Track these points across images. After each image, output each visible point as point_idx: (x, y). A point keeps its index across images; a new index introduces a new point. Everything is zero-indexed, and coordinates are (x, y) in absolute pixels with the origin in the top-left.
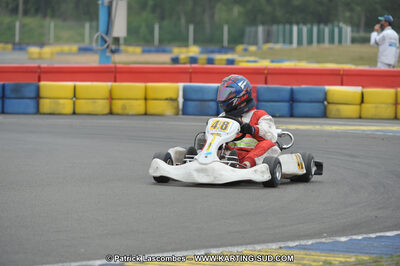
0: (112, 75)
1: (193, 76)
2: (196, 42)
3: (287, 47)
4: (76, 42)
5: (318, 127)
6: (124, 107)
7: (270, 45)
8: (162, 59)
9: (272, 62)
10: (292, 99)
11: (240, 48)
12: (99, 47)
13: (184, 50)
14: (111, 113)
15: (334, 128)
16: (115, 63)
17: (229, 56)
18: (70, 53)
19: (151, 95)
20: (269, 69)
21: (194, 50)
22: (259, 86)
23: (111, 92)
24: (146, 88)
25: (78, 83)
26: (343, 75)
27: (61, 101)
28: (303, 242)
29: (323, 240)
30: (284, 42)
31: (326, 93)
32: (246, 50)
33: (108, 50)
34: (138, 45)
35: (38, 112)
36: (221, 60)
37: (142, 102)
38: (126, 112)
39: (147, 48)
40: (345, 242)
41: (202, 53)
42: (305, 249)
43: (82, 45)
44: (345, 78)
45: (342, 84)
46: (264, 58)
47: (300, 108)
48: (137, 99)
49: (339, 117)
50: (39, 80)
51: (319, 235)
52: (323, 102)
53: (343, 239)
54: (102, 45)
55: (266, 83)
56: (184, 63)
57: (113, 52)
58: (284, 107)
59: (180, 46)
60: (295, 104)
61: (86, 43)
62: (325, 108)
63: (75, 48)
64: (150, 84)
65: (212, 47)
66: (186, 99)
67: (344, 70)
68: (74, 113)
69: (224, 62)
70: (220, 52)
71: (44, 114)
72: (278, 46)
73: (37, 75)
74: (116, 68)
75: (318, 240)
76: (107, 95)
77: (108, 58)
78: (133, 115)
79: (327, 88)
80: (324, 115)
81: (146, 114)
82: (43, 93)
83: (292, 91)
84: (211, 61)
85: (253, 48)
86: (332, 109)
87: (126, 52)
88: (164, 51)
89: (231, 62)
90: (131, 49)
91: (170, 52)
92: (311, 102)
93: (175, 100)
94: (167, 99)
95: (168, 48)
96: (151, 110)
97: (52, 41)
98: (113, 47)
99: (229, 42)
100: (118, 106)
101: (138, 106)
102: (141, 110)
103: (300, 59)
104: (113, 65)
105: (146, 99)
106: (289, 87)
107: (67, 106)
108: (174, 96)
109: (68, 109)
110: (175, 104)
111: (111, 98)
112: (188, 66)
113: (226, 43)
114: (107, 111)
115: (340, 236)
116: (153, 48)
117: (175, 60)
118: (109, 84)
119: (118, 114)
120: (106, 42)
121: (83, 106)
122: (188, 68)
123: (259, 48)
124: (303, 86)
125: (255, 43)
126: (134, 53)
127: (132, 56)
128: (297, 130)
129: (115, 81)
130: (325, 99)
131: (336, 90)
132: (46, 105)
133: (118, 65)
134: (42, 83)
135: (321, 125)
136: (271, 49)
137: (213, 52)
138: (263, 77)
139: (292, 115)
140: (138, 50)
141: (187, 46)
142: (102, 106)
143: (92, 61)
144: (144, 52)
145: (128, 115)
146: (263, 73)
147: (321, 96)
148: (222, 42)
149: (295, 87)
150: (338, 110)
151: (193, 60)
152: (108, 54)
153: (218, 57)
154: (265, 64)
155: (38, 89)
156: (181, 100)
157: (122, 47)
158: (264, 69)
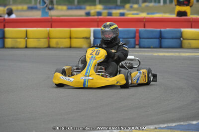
0: (50, 24)
1: (99, 23)
2: (100, 3)
3: (157, 5)
4: (26, 3)
5: (177, 54)
6: (57, 43)
7: (146, 4)
8: (79, 13)
9: (148, 14)
10: (161, 37)
11: (128, 6)
12: (42, 7)
13: (93, 7)
14: (49, 47)
15: (187, 54)
16: (51, 16)
17: (121, 11)
18: (22, 10)
19: (73, 35)
20: (146, 19)
21: (99, 8)
22: (140, 29)
23: (49, 34)
24: (70, 31)
25: (29, 29)
26: (192, 22)
27: (19, 40)
28: (170, 125)
29: (182, 123)
30: (155, 2)
31: (181, 33)
32: (131, 7)
33: (47, 8)
34: (64, 5)
35: (4, 47)
36: (117, 13)
37: (68, 40)
38: (58, 46)
39: (70, 7)
40: (196, 125)
41: (104, 9)
42: (171, 129)
43: (30, 5)
44: (193, 24)
45: (192, 28)
46: (142, 12)
47: (166, 42)
48: (65, 38)
49: (190, 48)
50: (4, 27)
51: (179, 120)
52: (180, 38)
53: (194, 122)
54: (43, 5)
55: (144, 27)
56: (94, 16)
57: (50, 9)
58: (156, 41)
59: (90, 5)
60: (163, 40)
61: (33, 4)
62: (181, 42)
63: (25, 7)
64: (73, 29)
65: (111, 6)
66: (95, 38)
67: (193, 19)
68: (26, 47)
69: (118, 15)
70: (115, 8)
71: (8, 48)
72: (151, 4)
73: (3, 24)
74: (52, 19)
75: (179, 123)
76: (47, 36)
77: (47, 13)
78: (62, 48)
79: (183, 30)
80: (181, 46)
81: (70, 47)
82: (7, 35)
83: (161, 32)
84: (110, 14)
85: (135, 6)
86: (186, 42)
87: (57, 9)
88: (81, 8)
89: (122, 14)
90: (60, 7)
91: (85, 9)
92: (172, 38)
93: (88, 38)
94: (83, 38)
95: (83, 6)
96: (74, 45)
97: (11, 3)
98: (50, 6)
99: (121, 2)
100: (53, 42)
101: (66, 42)
102: (68, 45)
103: (165, 13)
104: (49, 17)
105: (70, 38)
106: (159, 29)
107: (22, 43)
108: (88, 36)
109: (23, 45)
110: (89, 41)
111: (49, 37)
112: (96, 17)
113: (119, 3)
114: (46, 45)
115: (193, 121)
116: (74, 7)
117: (88, 14)
118: (48, 29)
119: (53, 48)
120: (45, 3)
121: (32, 43)
122: (97, 19)
123: (140, 6)
124: (168, 29)
125: (137, 3)
126: (62, 10)
127: (61, 11)
128: (164, 56)
129: (51, 27)
130: (181, 37)
131: (187, 31)
132: (9, 42)
133: (53, 18)
134: (6, 29)
135: (179, 52)
136: (147, 6)
137: (110, 8)
138: (143, 23)
139: (161, 47)
140: (65, 8)
141: (95, 5)
142: (43, 43)
143: (37, 15)
144: (68, 9)
145: (59, 48)
146: (143, 21)
147: (179, 35)
148: (117, 2)
149: (162, 30)
150: (189, 44)
151: (99, 14)
152: (47, 10)
153: (114, 11)
154: (143, 15)
155: (4, 32)
156: (92, 38)
157: (55, 6)
158: (143, 19)
